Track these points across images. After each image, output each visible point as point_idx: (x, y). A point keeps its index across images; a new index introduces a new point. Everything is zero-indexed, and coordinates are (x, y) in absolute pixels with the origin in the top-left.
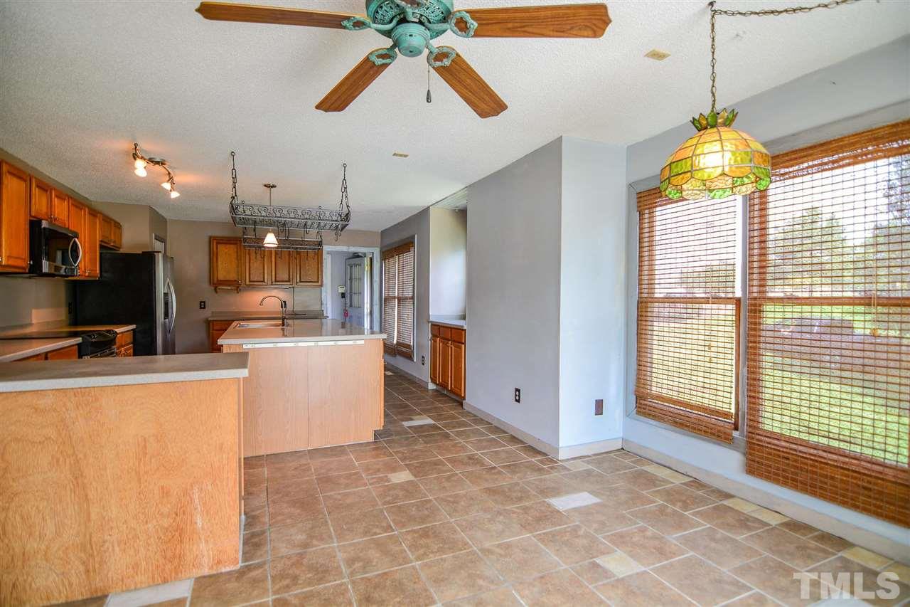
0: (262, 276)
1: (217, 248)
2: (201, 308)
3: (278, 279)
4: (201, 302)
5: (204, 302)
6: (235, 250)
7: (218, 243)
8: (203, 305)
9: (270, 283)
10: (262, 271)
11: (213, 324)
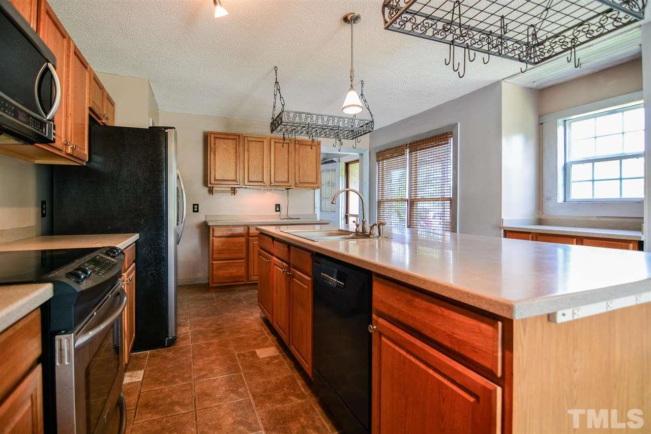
0: (261, 176)
1: (215, 144)
2: (194, 211)
3: (276, 180)
4: (194, 205)
5: (197, 205)
6: (234, 146)
7: (215, 138)
8: (196, 208)
9: (268, 183)
10: (261, 171)
11: (213, 229)
